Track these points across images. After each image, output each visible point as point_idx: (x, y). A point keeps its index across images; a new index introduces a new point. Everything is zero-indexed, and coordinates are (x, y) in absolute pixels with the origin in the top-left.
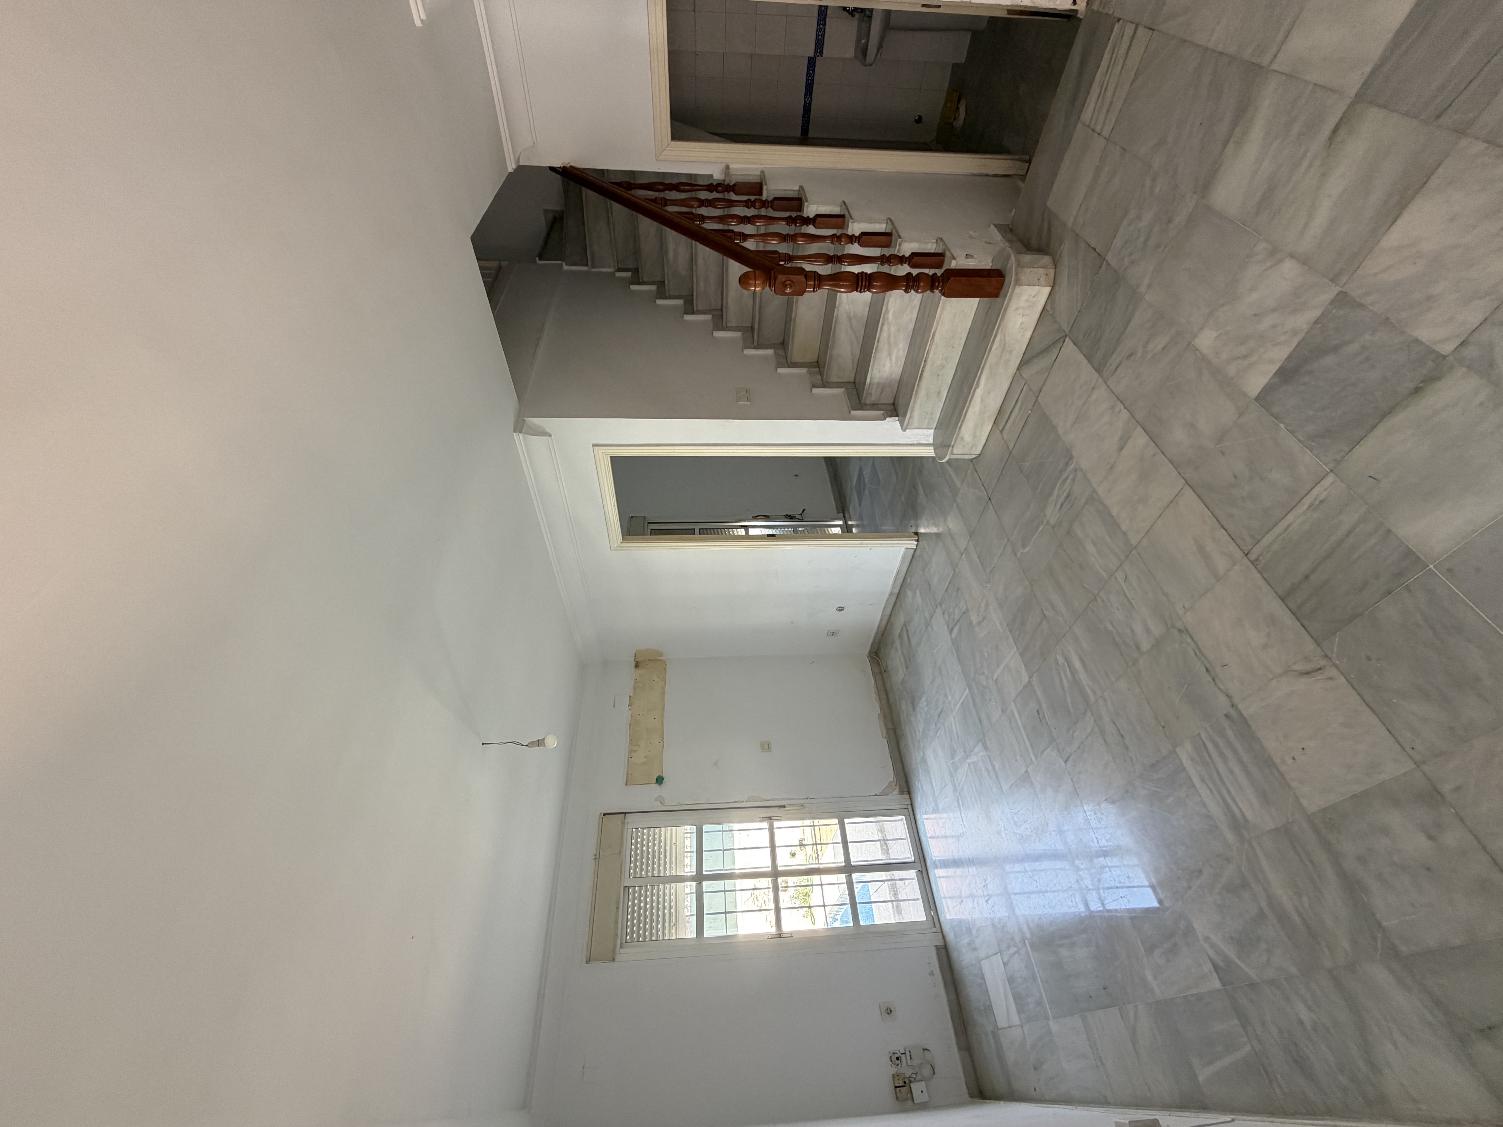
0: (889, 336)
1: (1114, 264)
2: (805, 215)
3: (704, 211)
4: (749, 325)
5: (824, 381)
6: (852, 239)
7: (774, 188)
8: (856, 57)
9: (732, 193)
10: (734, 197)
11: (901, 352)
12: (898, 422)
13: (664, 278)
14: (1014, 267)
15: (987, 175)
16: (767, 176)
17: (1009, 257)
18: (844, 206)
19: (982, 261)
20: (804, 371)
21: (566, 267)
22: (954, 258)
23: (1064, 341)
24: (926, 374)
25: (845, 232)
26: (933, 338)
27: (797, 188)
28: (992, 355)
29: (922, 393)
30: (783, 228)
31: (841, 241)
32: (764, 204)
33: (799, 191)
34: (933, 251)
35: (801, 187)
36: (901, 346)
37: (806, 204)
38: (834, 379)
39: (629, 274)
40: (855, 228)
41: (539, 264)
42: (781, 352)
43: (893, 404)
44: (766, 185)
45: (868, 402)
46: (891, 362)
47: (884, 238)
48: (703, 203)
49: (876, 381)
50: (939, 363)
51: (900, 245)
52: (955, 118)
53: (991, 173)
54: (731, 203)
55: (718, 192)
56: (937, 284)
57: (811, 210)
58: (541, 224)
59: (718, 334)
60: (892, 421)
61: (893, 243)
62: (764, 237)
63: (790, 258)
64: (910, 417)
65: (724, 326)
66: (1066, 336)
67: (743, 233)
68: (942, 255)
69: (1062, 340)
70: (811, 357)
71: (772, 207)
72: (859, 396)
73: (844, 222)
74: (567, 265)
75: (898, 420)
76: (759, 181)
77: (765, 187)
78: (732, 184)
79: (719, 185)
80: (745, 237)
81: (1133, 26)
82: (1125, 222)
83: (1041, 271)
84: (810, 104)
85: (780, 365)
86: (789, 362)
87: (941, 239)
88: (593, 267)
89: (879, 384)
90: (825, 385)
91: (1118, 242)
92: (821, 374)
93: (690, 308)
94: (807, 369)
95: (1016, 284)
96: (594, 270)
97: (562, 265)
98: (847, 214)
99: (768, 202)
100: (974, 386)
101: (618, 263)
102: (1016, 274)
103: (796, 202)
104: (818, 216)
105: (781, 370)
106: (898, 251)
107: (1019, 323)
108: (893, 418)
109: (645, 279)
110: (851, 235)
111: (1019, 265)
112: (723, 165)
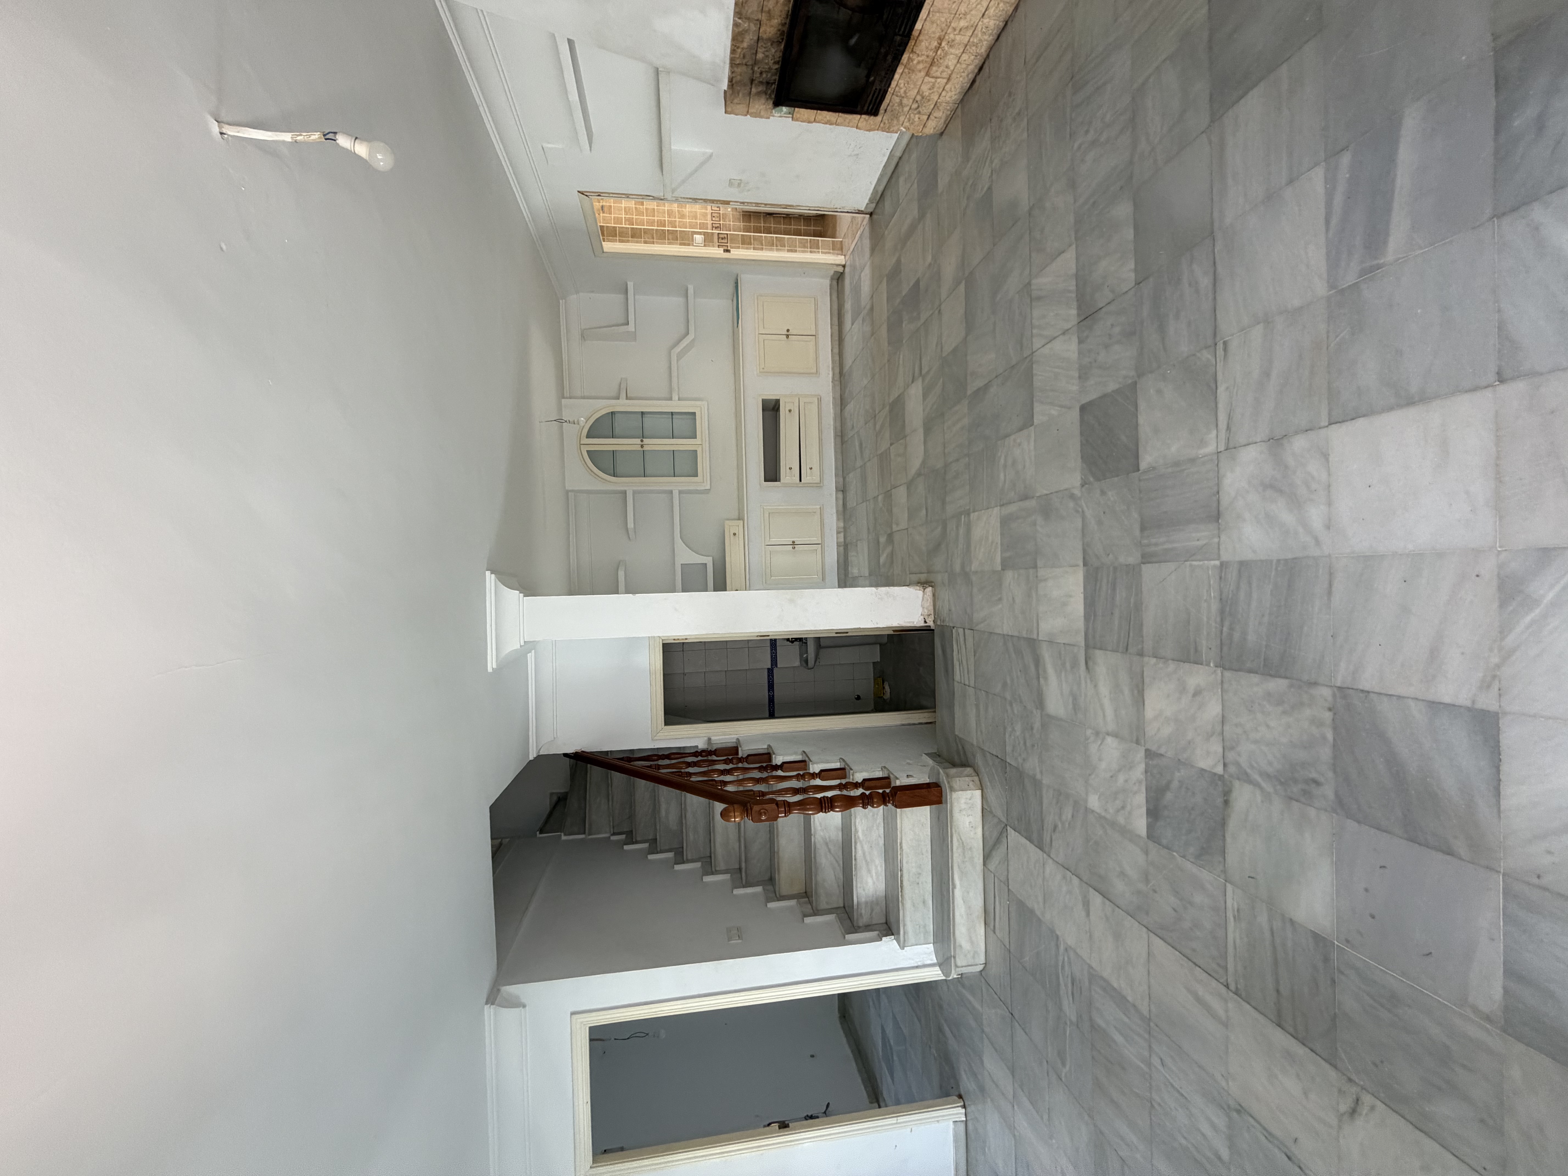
0: (864, 854)
1: (1013, 763)
2: (774, 764)
3: (691, 770)
4: (737, 866)
5: (814, 908)
6: (814, 776)
7: (747, 748)
8: (801, 665)
9: (714, 756)
10: (714, 758)
11: (879, 868)
12: (894, 941)
13: (656, 835)
14: (944, 778)
15: (914, 724)
16: (741, 742)
17: (939, 773)
18: (804, 754)
19: (920, 777)
20: (793, 903)
21: (564, 838)
22: (897, 778)
23: (1007, 830)
24: (905, 883)
25: (808, 771)
26: (901, 848)
27: (766, 747)
28: (955, 855)
29: (908, 904)
30: (756, 774)
31: (805, 778)
32: (741, 760)
33: (768, 749)
34: (881, 776)
35: (769, 746)
36: (877, 862)
37: (774, 756)
38: (823, 905)
39: (623, 837)
40: (815, 768)
41: (540, 838)
42: (770, 888)
43: (886, 923)
44: (741, 747)
45: (861, 924)
46: (873, 879)
47: (841, 772)
48: (689, 765)
49: (863, 900)
50: (914, 870)
51: (853, 775)
52: (884, 693)
53: (916, 722)
54: (714, 762)
55: (702, 756)
56: (888, 799)
57: (778, 760)
58: (545, 805)
59: (708, 879)
60: (889, 941)
61: (847, 775)
62: (739, 782)
63: (763, 794)
64: (904, 933)
65: (713, 870)
66: (1006, 825)
67: (723, 781)
68: (888, 778)
69: (1005, 830)
70: (798, 888)
71: (746, 762)
72: (850, 919)
73: (806, 765)
74: (565, 835)
75: (895, 939)
76: (736, 746)
77: (740, 749)
78: (713, 750)
79: (703, 751)
80: (725, 783)
81: (962, 630)
82: (1007, 735)
83: (967, 779)
84: (773, 696)
85: (769, 900)
86: (778, 896)
87: (885, 767)
88: (590, 834)
89: (866, 903)
90: (816, 913)
91: (1009, 749)
92: (811, 903)
93: (680, 858)
94: (796, 900)
95: (951, 791)
96: (590, 837)
97: (561, 835)
98: (807, 759)
99: (743, 758)
100: (951, 887)
101: (613, 827)
102: (948, 783)
103: (766, 756)
104: (784, 763)
105: (771, 905)
106: (853, 779)
107: (967, 824)
108: (888, 937)
109: (639, 839)
110: (812, 772)
111: (948, 776)
112: (706, 738)
